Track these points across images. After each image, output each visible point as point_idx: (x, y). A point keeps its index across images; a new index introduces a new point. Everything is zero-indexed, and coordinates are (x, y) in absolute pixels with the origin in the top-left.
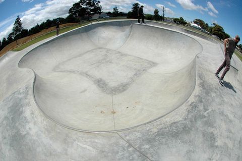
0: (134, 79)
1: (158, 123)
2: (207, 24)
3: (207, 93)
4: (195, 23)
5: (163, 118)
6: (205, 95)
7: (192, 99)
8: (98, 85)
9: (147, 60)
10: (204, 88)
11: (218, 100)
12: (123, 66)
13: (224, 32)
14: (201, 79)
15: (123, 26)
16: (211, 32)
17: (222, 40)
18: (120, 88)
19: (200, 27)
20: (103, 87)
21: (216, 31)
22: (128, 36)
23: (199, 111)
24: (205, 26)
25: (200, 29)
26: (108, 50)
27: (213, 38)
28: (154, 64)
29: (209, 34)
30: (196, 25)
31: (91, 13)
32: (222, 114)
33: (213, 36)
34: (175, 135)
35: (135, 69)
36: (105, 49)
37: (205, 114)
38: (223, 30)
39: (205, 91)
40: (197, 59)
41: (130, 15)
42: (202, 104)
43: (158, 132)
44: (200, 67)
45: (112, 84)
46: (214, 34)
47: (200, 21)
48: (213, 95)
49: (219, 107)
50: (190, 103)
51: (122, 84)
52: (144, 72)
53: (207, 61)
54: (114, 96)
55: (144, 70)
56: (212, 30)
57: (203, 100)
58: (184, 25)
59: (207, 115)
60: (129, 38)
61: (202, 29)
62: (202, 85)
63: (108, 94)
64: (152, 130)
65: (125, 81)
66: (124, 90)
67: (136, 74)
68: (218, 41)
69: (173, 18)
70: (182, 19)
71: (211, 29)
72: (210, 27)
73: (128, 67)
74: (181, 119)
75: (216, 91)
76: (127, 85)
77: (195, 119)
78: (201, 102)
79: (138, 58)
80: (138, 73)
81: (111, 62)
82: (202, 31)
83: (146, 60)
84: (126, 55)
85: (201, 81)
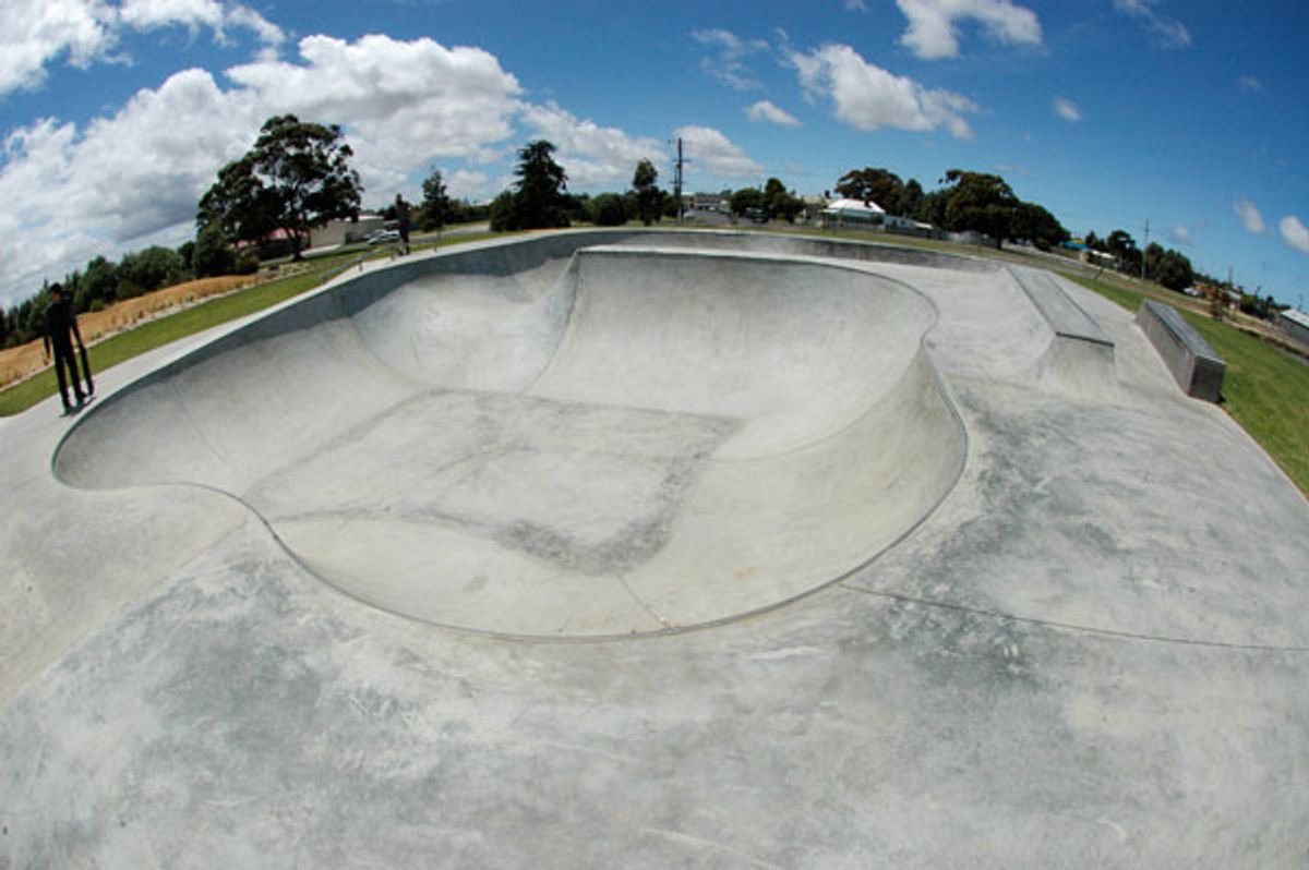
0: (676, 497)
1: (925, 533)
2: (914, 185)
3: (1016, 443)
4: (846, 196)
5: (929, 521)
6: (1009, 447)
7: (975, 465)
8: (529, 550)
9: (690, 415)
10: (999, 432)
11: (1059, 452)
12: (596, 453)
13: (1014, 202)
14: (975, 411)
15: (509, 272)
16: (939, 221)
17: (1006, 244)
18: (637, 542)
19: (876, 208)
20: (554, 554)
21: (971, 210)
22: (565, 319)
23: (1017, 487)
24: (904, 199)
25: (877, 220)
26: (484, 399)
27: (962, 246)
28: (728, 426)
29: (928, 234)
30: (855, 205)
31: (312, 215)
32: (1093, 479)
33: (956, 236)
34: (991, 547)
35: (657, 460)
36: (466, 392)
37: (1039, 488)
38: (1006, 189)
39: (1001, 437)
40: (929, 350)
41: (508, 214)
42: (1014, 470)
43: (941, 551)
44: (952, 376)
45: (593, 533)
46: (960, 228)
47: (873, 175)
48: (1037, 442)
49: (1074, 466)
50: (976, 475)
51: (633, 524)
52: (701, 461)
53: (969, 352)
54: (628, 577)
55: (698, 456)
56: (942, 207)
57: (1013, 461)
58: (791, 220)
59: (1046, 492)
60: (572, 327)
61: (889, 220)
62: (988, 423)
63: (600, 573)
64: (924, 551)
65: (644, 511)
66: (658, 547)
67: (671, 478)
68: (991, 258)
69: (726, 195)
70: (775, 186)
71: (939, 201)
72: (933, 196)
73: (621, 456)
74: (977, 513)
75: (1042, 430)
76: (654, 525)
77: (1016, 505)
78: (1008, 465)
79: (644, 410)
80: (681, 471)
81: (526, 448)
82: (893, 229)
83: (682, 415)
84: (582, 409)
85: (978, 415)
